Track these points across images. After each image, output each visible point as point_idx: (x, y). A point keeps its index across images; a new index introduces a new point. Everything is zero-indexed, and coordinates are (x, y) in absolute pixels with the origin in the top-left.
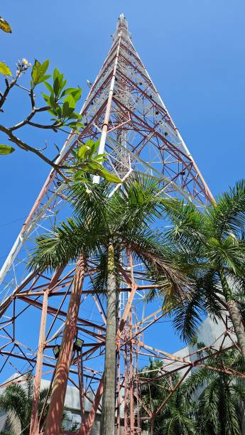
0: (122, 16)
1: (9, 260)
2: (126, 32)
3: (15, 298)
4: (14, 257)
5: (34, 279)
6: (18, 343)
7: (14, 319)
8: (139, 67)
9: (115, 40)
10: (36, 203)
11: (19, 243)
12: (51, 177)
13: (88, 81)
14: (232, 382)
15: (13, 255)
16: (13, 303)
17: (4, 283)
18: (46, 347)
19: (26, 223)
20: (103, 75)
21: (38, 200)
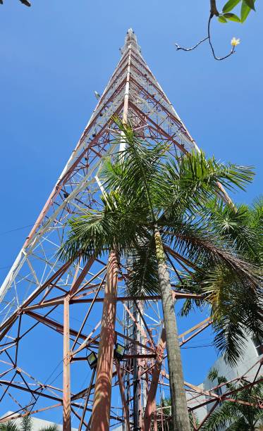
0: (130, 30)
1: (10, 277)
2: (135, 45)
3: (22, 313)
4: (17, 272)
5: (47, 289)
6: (20, 370)
7: (17, 340)
8: (151, 79)
9: (124, 53)
10: (41, 215)
11: (22, 258)
12: (57, 188)
13: (97, 93)
14: (258, 422)
15: (14, 271)
16: (19, 319)
17: (5, 302)
18: (73, 359)
19: (29, 236)
20: (111, 87)
21: (43, 211)
